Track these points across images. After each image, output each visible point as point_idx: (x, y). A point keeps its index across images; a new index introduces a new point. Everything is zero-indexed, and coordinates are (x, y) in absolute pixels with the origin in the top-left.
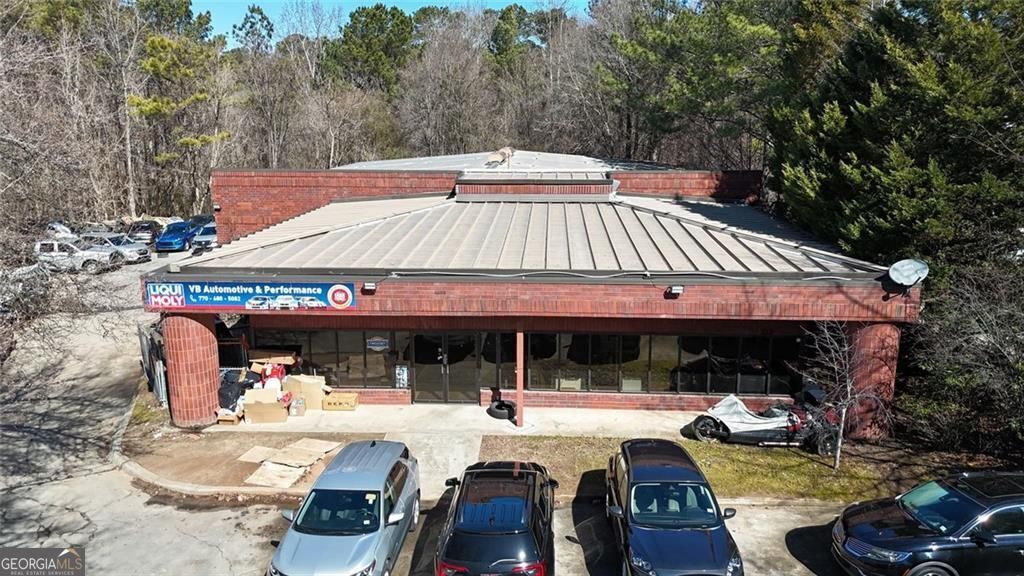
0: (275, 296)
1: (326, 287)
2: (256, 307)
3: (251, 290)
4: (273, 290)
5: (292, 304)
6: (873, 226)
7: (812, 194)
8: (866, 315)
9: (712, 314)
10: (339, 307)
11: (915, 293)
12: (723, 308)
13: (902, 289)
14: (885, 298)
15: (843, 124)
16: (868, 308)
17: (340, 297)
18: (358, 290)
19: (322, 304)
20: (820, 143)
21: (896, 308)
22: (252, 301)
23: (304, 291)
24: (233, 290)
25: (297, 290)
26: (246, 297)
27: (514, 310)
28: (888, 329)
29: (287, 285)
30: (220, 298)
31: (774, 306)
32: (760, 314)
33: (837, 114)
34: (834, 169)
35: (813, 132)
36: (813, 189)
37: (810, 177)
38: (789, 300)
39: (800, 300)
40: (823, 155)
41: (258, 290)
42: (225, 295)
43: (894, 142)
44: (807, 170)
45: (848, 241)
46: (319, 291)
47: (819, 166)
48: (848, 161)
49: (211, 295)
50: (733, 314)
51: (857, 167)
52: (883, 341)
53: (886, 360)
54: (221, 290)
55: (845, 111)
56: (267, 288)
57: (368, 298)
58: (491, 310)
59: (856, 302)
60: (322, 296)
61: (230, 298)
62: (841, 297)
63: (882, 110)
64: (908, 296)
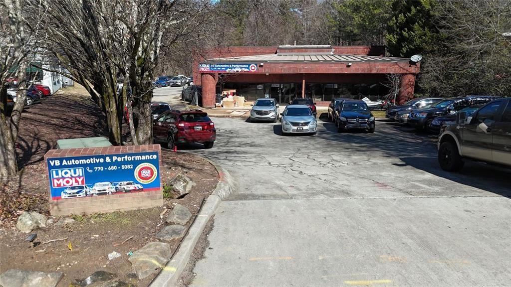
0: (235, 68)
1: (249, 65)
2: (229, 71)
3: (228, 66)
4: (235, 66)
5: (240, 70)
6: (410, 48)
7: (395, 43)
8: (404, 72)
9: (360, 72)
10: (253, 71)
11: (418, 65)
12: (363, 70)
13: (414, 63)
14: (410, 66)
15: (404, 20)
16: (405, 69)
17: (253, 68)
18: (258, 66)
19: (248, 70)
20: (398, 27)
21: (413, 69)
22: (228, 69)
23: (243, 66)
24: (223, 66)
25: (241, 66)
26: (227, 68)
27: (303, 71)
28: (411, 76)
29: (238, 65)
30: (219, 69)
31: (378, 69)
32: (374, 72)
33: (403, 17)
34: (401, 34)
35: (396, 24)
36: (395, 42)
37: (394, 38)
38: (382, 67)
39: (385, 67)
40: (398, 30)
41: (230, 66)
42: (221, 67)
43: (416, 24)
44: (393, 36)
45: (403, 54)
46: (247, 66)
47: (397, 34)
48: (405, 31)
49: (217, 68)
50: (366, 72)
51: (407, 33)
52: (410, 79)
53: (411, 85)
54: (220, 66)
55: (405, 17)
56: (233, 65)
57: (261, 68)
58: (296, 72)
59: (401, 68)
60: (248, 68)
61: (223, 68)
62: (397, 66)
63: (414, 15)
64: (416, 65)
